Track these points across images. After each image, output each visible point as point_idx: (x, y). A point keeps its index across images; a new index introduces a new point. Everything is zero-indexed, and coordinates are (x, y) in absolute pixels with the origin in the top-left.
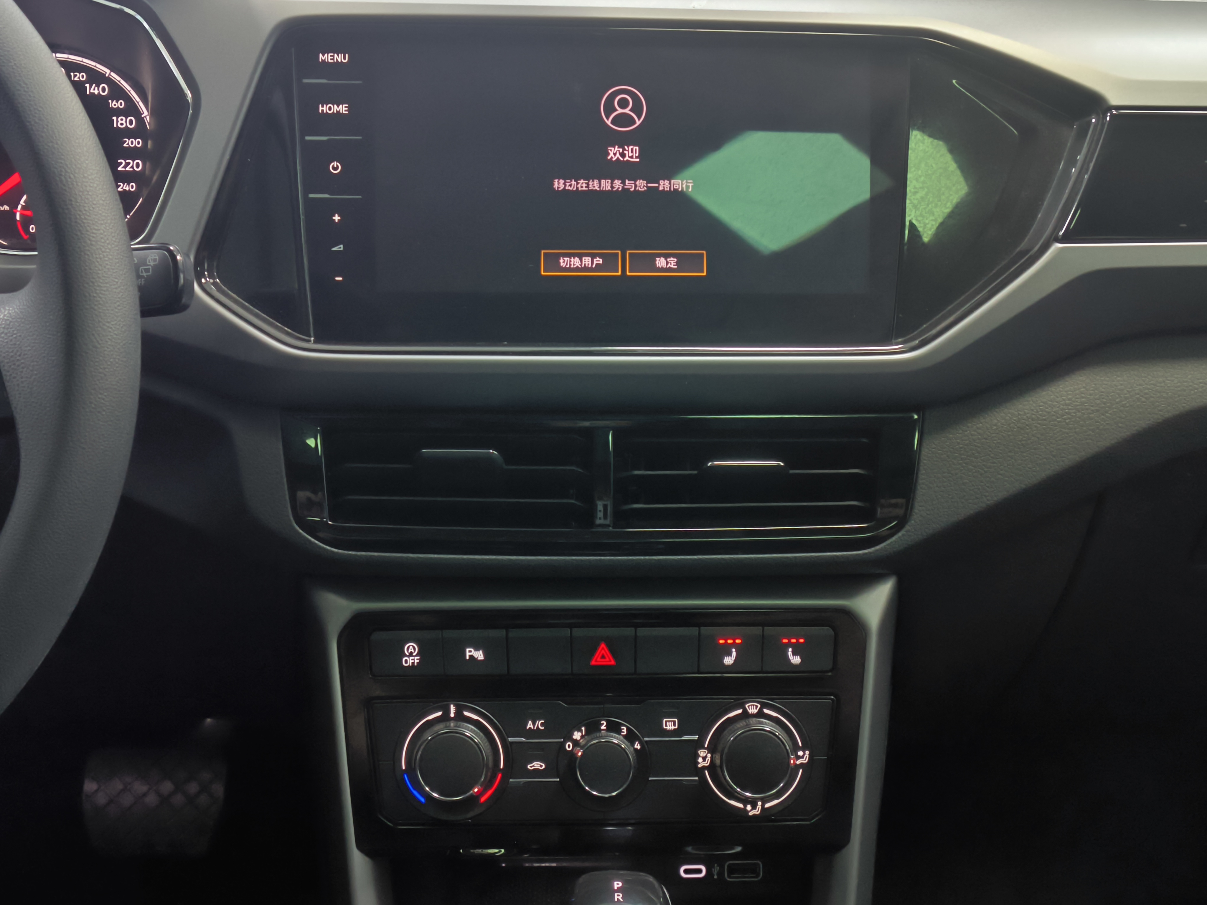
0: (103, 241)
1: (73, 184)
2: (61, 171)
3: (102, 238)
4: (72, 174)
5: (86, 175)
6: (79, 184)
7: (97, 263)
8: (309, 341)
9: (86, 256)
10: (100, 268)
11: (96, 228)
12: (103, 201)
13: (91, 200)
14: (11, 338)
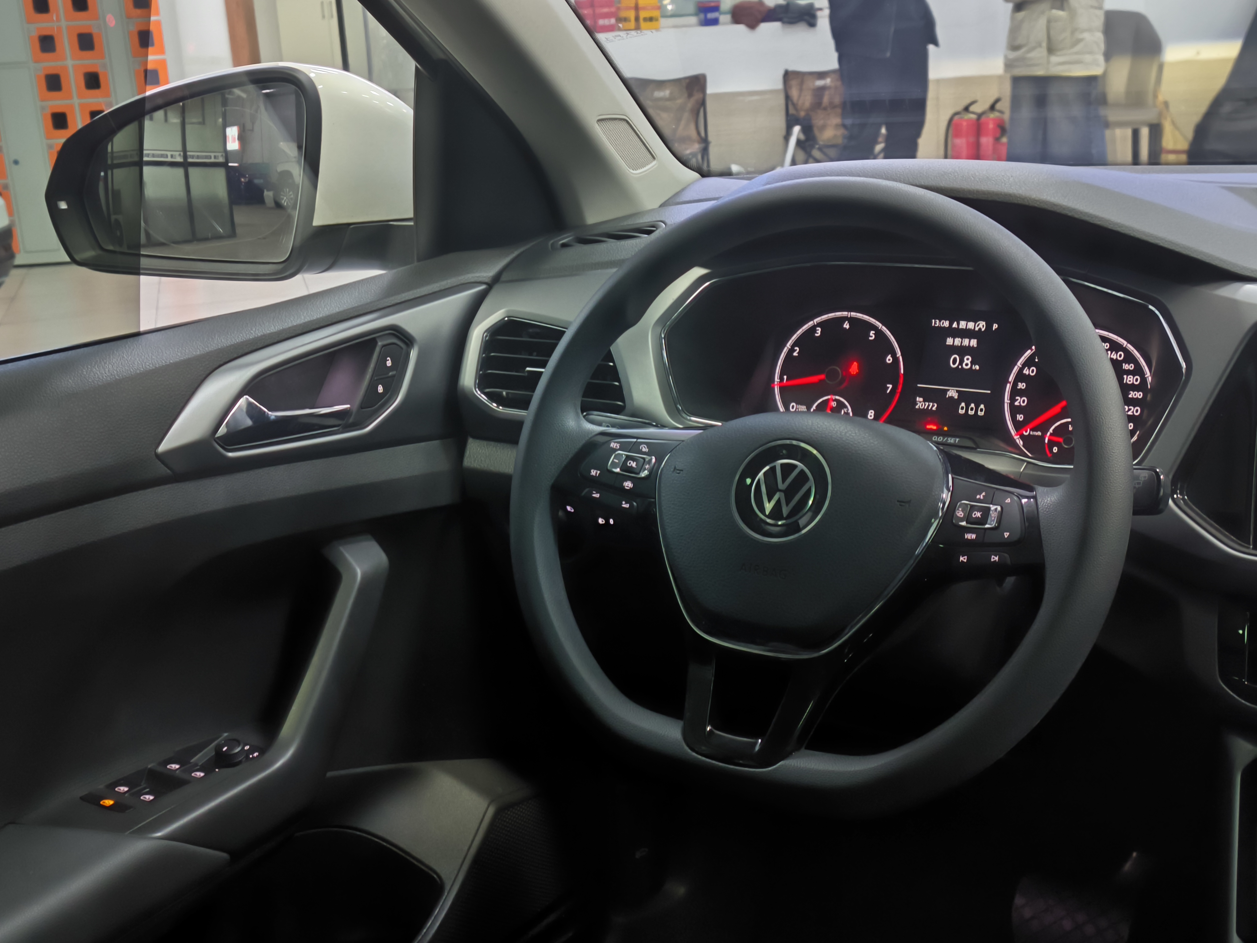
0: (1116, 460)
1: (1103, 423)
2: (1097, 414)
3: (1116, 458)
4: (1103, 416)
5: (1111, 417)
6: (1107, 423)
7: (1110, 473)
8: (1248, 548)
9: (1105, 469)
10: (1112, 476)
11: (1113, 451)
12: (1120, 435)
13: (1113, 433)
14: (1050, 514)
